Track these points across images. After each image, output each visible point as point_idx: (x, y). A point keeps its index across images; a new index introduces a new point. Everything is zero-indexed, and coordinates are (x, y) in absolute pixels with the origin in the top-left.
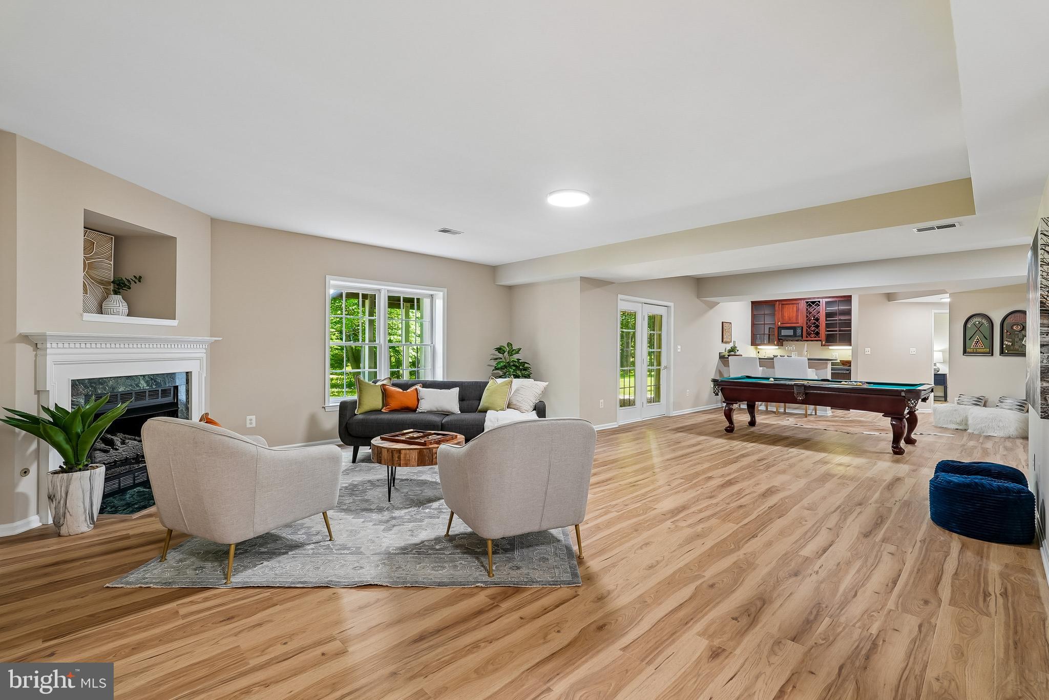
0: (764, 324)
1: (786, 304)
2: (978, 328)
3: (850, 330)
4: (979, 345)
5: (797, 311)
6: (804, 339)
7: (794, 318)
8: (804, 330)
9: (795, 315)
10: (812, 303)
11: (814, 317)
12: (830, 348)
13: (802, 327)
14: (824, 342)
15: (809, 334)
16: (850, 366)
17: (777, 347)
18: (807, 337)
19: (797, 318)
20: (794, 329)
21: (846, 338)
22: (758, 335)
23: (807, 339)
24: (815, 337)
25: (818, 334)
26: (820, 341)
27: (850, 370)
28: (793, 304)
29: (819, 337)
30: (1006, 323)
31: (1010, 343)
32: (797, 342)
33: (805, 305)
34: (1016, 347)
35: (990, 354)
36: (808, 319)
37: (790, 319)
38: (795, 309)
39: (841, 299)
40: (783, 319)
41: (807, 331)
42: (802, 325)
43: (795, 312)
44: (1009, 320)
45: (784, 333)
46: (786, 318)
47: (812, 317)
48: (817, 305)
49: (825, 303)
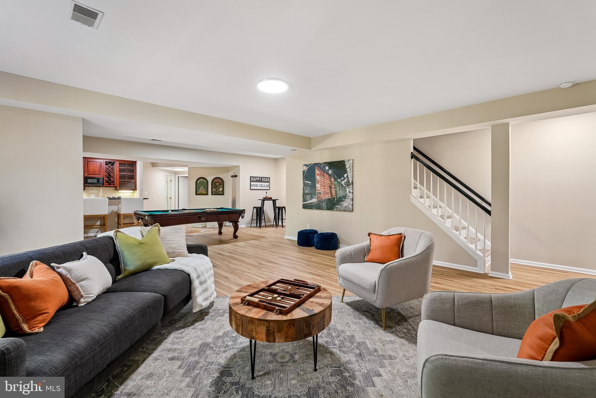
1: (91, 161)
2: (202, 183)
4: (202, 191)
5: (100, 167)
6: (104, 186)
7: (97, 171)
8: (104, 180)
14: (118, 188)
15: (107, 182)
19: (100, 172)
24: (112, 185)
28: (96, 162)
29: (114, 185)
30: (213, 182)
31: (215, 190)
32: (99, 188)
33: (105, 164)
34: (217, 192)
35: (207, 194)
36: (106, 173)
37: (94, 172)
38: (98, 165)
39: (129, 163)
40: (89, 171)
41: (106, 180)
42: (103, 177)
43: (98, 167)
44: (215, 181)
45: (89, 181)
46: (91, 171)
47: (109, 172)
48: (112, 165)
49: (118, 164)
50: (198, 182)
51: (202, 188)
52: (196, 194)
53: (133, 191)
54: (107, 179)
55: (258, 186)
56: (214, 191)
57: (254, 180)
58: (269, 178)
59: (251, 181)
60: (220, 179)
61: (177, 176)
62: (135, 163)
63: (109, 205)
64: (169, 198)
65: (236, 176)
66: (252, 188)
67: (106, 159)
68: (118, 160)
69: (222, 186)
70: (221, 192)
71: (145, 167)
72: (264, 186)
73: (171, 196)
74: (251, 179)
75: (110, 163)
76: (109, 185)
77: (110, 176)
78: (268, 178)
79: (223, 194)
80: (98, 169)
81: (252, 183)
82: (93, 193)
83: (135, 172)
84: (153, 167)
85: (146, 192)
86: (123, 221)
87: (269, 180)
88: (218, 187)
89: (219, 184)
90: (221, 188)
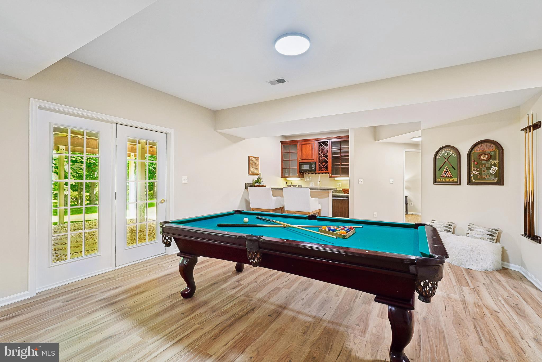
0: (290, 160)
1: (305, 144)
2: (447, 159)
3: (348, 165)
4: (448, 175)
5: (312, 149)
6: (317, 172)
7: (310, 155)
8: (317, 165)
9: (310, 153)
10: (323, 144)
11: (324, 155)
12: (336, 179)
13: (316, 163)
14: (331, 175)
15: (320, 168)
16: (349, 194)
17: (299, 179)
18: (319, 170)
19: (312, 156)
20: (310, 163)
21: (345, 171)
22: (287, 169)
23: (319, 172)
24: (325, 171)
25: (327, 168)
26: (328, 173)
27: (348, 197)
28: (309, 144)
29: (328, 170)
30: (473, 152)
33: (318, 144)
34: (484, 176)
35: (458, 182)
37: (307, 156)
40: (303, 156)
41: (319, 165)
44: (478, 149)
45: (303, 167)
48: (326, 145)
49: (331, 143)
50: (438, 157)
51: (447, 169)
52: (435, 182)
60: (491, 144)
62: (348, 139)
65: (536, 126)
67: (319, 139)
68: (331, 139)
69: (497, 162)
70: (496, 177)
76: (322, 171)
79: (500, 182)
84: (375, 141)
85: (361, 180)
88: (485, 164)
89: (487, 156)
90: (495, 166)
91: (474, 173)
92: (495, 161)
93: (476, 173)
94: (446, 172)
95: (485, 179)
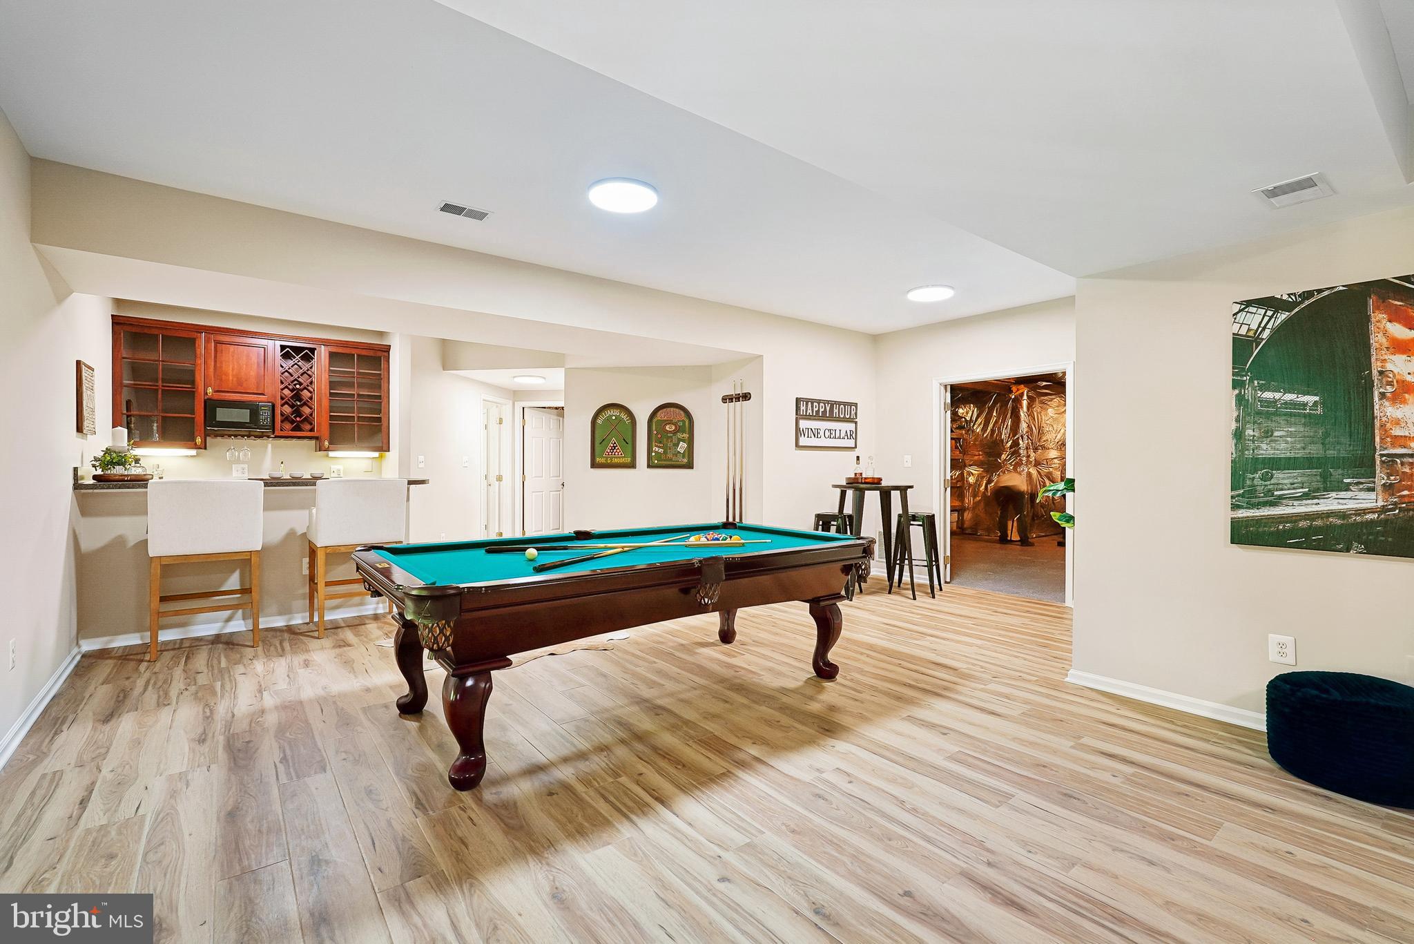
1: (229, 343)
2: (615, 426)
4: (616, 452)
5: (261, 364)
6: (278, 432)
7: (249, 380)
8: (276, 411)
10: (295, 353)
11: (298, 385)
12: (332, 454)
13: (273, 405)
14: (325, 443)
17: (193, 452)
19: (258, 384)
20: (254, 410)
21: (377, 436)
23: (282, 434)
24: (304, 430)
26: (314, 438)
28: (248, 345)
29: (312, 430)
30: (655, 420)
31: (661, 450)
32: (259, 441)
33: (278, 353)
34: (670, 455)
35: (632, 465)
36: (286, 387)
37: (240, 383)
38: (254, 359)
39: (364, 353)
40: (221, 380)
41: (282, 414)
42: (272, 400)
43: (255, 366)
44: (661, 415)
45: (222, 415)
46: (231, 378)
47: (295, 385)
48: (307, 358)
49: (328, 355)
50: (599, 421)
51: (615, 443)
52: (594, 465)
53: (376, 454)
54: (287, 409)
55: (822, 433)
56: (655, 452)
57: (809, 411)
58: (856, 405)
59: (799, 416)
60: (677, 410)
61: (519, 405)
62: (386, 354)
63: (265, 509)
64: (493, 479)
65: (746, 397)
66: (803, 441)
67: (281, 337)
68: (326, 342)
69: (686, 436)
70: (684, 457)
71: (416, 365)
72: (838, 435)
73: (499, 471)
74: (798, 408)
75: (298, 350)
76: (292, 430)
77: (297, 396)
78: (851, 404)
79: (690, 466)
80: (253, 373)
81: (804, 424)
82: (238, 461)
83: (386, 385)
84: (444, 370)
85: (421, 458)
86: (326, 572)
87: (856, 414)
88: (671, 437)
89: (674, 427)
90: (684, 441)
91: (657, 450)
92: (684, 435)
93: (660, 451)
94: (615, 447)
95: (671, 460)
